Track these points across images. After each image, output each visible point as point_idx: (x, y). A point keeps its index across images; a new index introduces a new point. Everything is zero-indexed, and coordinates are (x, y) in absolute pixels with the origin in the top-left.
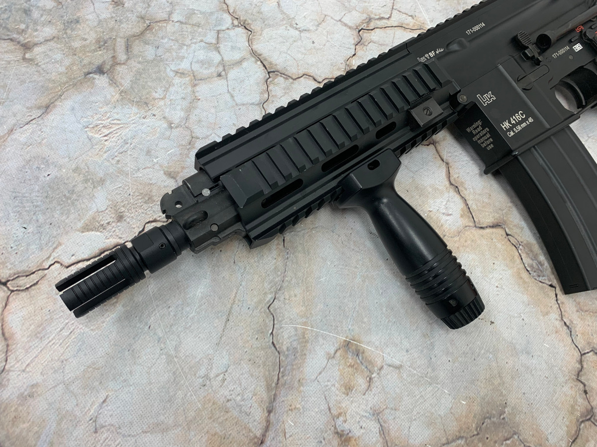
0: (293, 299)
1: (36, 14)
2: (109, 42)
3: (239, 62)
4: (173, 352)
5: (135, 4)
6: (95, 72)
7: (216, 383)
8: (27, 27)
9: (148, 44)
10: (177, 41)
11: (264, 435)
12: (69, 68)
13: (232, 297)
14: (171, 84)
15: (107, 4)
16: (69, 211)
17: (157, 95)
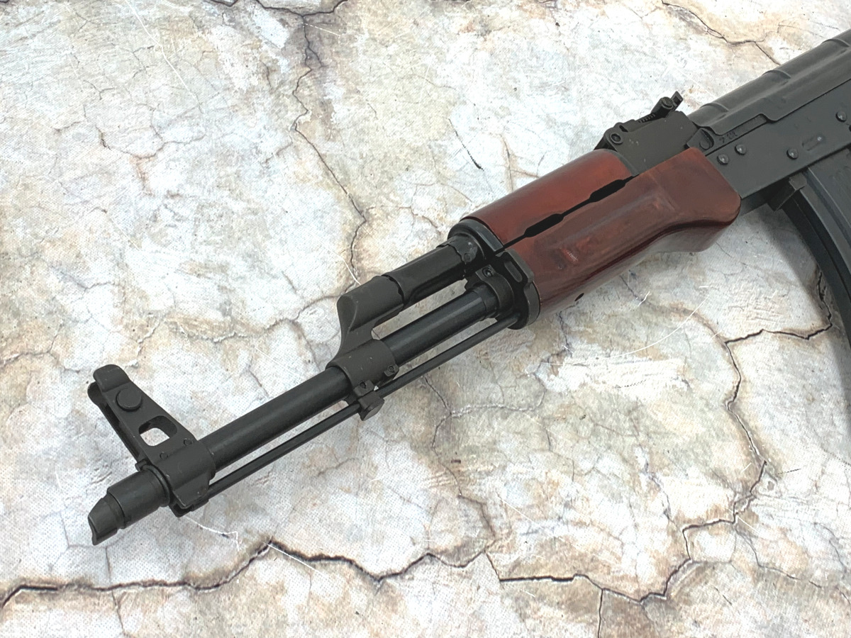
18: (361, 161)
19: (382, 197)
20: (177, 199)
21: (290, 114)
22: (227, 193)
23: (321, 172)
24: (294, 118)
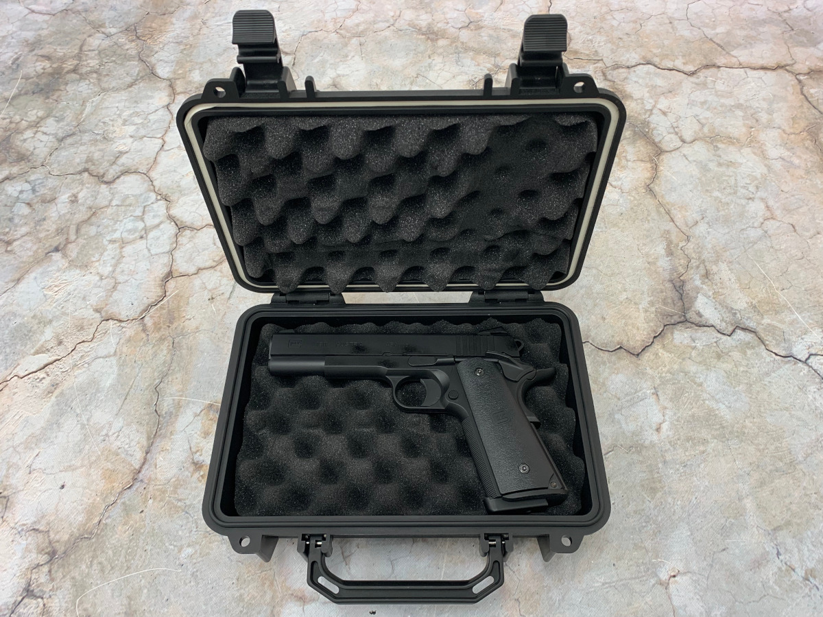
0: (175, 380)
1: (16, 221)
2: (65, 229)
3: (158, 225)
4: (86, 422)
5: (86, 200)
6: (53, 252)
7: (112, 439)
8: (10, 230)
9: (93, 225)
10: (113, 219)
11: (141, 468)
12: (36, 252)
13: (131, 384)
14: (105, 250)
15: (66, 204)
16: (26, 343)
17: (94, 259)
18: (649, 218)
19: (638, 198)
20: (748, 197)
21: (692, 247)
22: (723, 201)
23: (672, 212)
24: (689, 244)
